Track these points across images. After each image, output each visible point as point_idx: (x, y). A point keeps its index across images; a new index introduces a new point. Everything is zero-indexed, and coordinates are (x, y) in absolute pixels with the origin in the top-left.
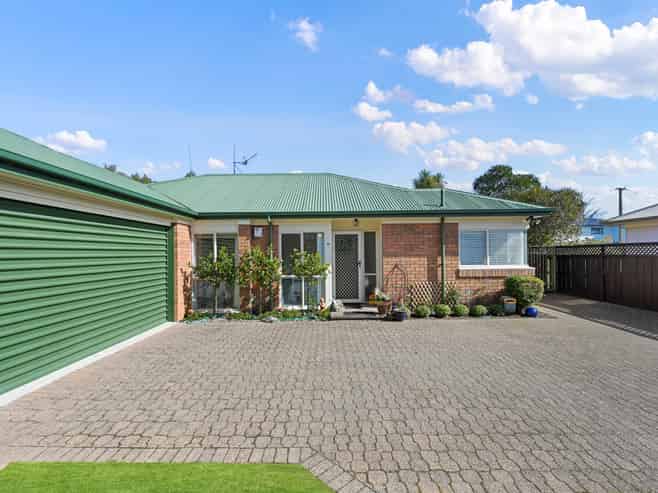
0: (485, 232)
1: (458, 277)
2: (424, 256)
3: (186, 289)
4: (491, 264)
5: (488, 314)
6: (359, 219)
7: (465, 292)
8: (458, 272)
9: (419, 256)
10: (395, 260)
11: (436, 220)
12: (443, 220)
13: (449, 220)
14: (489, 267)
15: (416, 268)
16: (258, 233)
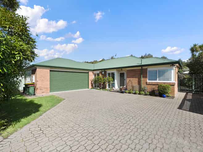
0: (157, 70)
1: (147, 84)
2: (137, 78)
3: (91, 83)
4: (159, 80)
5: (149, 95)
6: (123, 69)
7: (149, 89)
8: (146, 82)
9: (136, 78)
10: (129, 79)
11: (140, 68)
12: (142, 68)
13: (144, 68)
14: (158, 81)
15: (135, 81)
16: (103, 73)
